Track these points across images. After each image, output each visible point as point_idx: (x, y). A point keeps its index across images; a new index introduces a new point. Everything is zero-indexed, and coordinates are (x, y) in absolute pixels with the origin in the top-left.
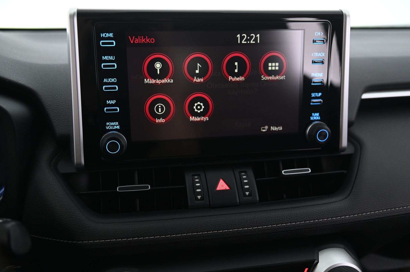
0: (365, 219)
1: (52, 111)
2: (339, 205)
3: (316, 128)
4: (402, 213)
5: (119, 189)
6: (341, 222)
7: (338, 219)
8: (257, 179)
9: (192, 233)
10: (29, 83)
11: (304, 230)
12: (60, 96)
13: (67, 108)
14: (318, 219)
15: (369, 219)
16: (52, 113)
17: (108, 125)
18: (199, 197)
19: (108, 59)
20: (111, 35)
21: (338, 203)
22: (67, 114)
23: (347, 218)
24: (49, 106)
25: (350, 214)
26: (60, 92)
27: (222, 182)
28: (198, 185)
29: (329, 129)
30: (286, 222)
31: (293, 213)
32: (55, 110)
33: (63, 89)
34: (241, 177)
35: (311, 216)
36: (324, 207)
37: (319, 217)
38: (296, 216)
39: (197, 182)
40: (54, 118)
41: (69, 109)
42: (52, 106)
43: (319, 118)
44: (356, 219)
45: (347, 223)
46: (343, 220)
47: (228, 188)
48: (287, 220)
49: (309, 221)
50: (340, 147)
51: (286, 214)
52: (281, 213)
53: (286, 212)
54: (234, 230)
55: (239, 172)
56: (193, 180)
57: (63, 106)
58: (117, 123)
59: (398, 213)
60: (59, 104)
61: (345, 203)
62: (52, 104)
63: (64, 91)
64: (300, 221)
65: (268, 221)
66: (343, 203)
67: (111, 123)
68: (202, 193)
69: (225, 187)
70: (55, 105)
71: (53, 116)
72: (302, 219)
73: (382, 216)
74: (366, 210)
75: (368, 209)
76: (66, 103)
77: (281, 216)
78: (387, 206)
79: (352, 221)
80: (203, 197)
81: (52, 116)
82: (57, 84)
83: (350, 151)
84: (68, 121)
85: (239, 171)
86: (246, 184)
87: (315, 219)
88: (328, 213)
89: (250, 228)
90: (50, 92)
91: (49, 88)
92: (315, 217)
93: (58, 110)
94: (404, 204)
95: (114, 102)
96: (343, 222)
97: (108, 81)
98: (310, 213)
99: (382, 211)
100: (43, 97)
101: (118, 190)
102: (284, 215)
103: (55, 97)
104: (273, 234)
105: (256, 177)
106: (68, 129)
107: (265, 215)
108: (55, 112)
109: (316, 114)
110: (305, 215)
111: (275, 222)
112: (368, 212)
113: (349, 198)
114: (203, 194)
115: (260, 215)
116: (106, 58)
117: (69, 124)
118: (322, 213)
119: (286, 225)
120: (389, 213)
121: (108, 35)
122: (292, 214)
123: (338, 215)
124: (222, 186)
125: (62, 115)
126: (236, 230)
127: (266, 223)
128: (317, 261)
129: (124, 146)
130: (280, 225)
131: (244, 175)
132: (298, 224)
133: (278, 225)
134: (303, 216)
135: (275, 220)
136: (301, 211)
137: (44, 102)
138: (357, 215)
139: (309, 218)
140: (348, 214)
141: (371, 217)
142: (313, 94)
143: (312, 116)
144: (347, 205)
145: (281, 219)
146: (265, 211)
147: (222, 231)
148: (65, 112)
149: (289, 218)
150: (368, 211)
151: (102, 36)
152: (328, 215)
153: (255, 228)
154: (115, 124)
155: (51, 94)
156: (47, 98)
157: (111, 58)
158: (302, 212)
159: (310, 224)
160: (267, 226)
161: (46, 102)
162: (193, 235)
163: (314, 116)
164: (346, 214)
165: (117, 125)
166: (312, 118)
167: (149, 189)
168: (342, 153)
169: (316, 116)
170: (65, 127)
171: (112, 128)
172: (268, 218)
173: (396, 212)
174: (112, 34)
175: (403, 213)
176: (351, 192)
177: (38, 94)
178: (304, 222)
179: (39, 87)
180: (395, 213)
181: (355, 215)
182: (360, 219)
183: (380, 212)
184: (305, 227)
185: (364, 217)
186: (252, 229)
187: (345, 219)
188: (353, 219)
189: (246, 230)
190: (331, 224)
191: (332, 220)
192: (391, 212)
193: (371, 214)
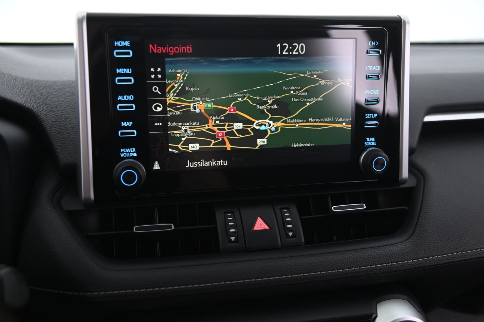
0: (432, 264)
1: (55, 136)
2: (400, 247)
3: (372, 155)
4: (474, 256)
5: (137, 229)
6: (403, 268)
7: (400, 264)
8: (302, 217)
9: (225, 282)
10: (27, 102)
11: (359, 277)
12: (65, 117)
13: (73, 132)
14: (376, 264)
15: (436, 263)
16: (55, 138)
17: (123, 151)
18: (233, 239)
19: (123, 72)
20: (127, 43)
21: (399, 245)
22: (74, 139)
23: (411, 263)
24: (51, 129)
25: (414, 258)
26: (65, 113)
27: (260, 221)
28: (232, 224)
29: (387, 156)
30: (338, 267)
31: (346, 257)
32: (58, 135)
33: (68, 109)
34: (282, 214)
35: (368, 261)
36: (383, 250)
37: (376, 262)
38: (350, 260)
39: (231, 221)
40: (57, 144)
41: (75, 133)
42: (55, 129)
43: (374, 144)
44: (421, 265)
45: (410, 269)
46: (406, 265)
47: (267, 228)
48: (339, 266)
49: (365, 266)
50: (400, 179)
51: (337, 258)
52: (331, 257)
53: (337, 256)
54: (275, 278)
55: (280, 209)
56: (226, 218)
57: (68, 130)
58: (134, 150)
59: (471, 257)
60: (63, 127)
61: (408, 245)
62: (55, 127)
63: (70, 112)
64: (354, 266)
65: (316, 267)
66: (405, 245)
67: (126, 150)
68: (237, 234)
69: (264, 226)
70: (59, 128)
71: (57, 141)
72: (357, 264)
73: (451, 261)
74: (433, 254)
75: (435, 252)
76: (71, 126)
77: (332, 261)
78: (458, 248)
79: (417, 267)
80: (238, 239)
81: (55, 141)
82: (62, 104)
83: (412, 183)
84: (74, 147)
85: (280, 207)
86: (289, 223)
87: (373, 264)
88: (388, 257)
89: (294, 276)
90: (53, 113)
91: (52, 109)
92: (372, 262)
93: (62, 134)
94: (477, 245)
95: (130, 124)
96: (406, 268)
97: (123, 98)
98: (366, 257)
99: (451, 254)
100: (44, 119)
101: (134, 230)
102: (335, 259)
103: (59, 119)
104: (322, 282)
105: (300, 215)
106: (74, 157)
107: (312, 259)
108: (59, 137)
109: (371, 139)
110: (360, 259)
111: (324, 268)
112: (435, 256)
113: (412, 239)
114: (238, 236)
115: (306, 260)
116: (121, 71)
117: (76, 151)
118: (381, 256)
119: (337, 271)
120: (460, 257)
121: (123, 43)
122: (344, 259)
123: (400, 260)
124: (260, 225)
125: (67, 140)
127: (314, 269)
128: (376, 315)
129: (143, 176)
130: (331, 271)
131: (286, 213)
132: (352, 270)
133: (328, 272)
134: (358, 260)
135: (325, 265)
136: (355, 255)
137: (45, 125)
138: (421, 259)
139: (365, 262)
140: (411, 258)
141: (439, 262)
142: (367, 115)
143: (367, 142)
144: (410, 247)
145: (332, 264)
146: (312, 255)
147: (260, 279)
148: (70, 137)
149: (341, 262)
150: (434, 254)
151: (117, 45)
152: (387, 260)
153: (300, 275)
154: (132, 151)
155: (54, 115)
156: (48, 120)
157: (127, 71)
158: (357, 256)
159: (366, 270)
160: (315, 273)
161: (48, 124)
162: (226, 284)
163: (368, 141)
164: (409, 258)
165: (134, 152)
166: (366, 144)
167: (173, 229)
168: (402, 186)
169: (371, 141)
170: (71, 154)
171: (128, 155)
172: (316, 263)
173: (468, 256)
174: (129, 43)
175: (477, 257)
176: (413, 232)
177: (39, 115)
178: (359, 268)
179: (39, 107)
180: (466, 257)
181: (420, 260)
182: (426, 263)
183: (449, 256)
184: (360, 273)
185: (430, 261)
186: (297, 276)
187: (408, 264)
188: (417, 264)
189: (290, 277)
190: (391, 270)
191: (393, 265)
192: (462, 256)
193: (439, 258)
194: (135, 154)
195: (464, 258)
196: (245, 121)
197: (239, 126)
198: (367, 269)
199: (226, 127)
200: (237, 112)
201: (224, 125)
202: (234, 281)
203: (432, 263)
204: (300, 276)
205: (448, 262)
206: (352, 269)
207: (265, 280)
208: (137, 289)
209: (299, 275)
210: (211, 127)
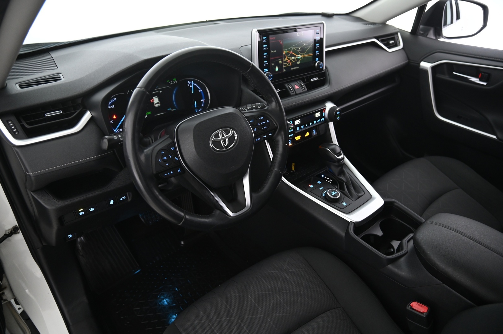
8: (305, 83)
50: (323, 69)
55: (300, 82)
80: (293, 91)
86: (303, 85)
142: (316, 52)
163: (316, 59)
176: (329, 84)
194: (267, 71)
196: (295, 56)
197: (293, 58)
199: (290, 59)
200: (293, 53)
201: (290, 58)
210: (287, 59)
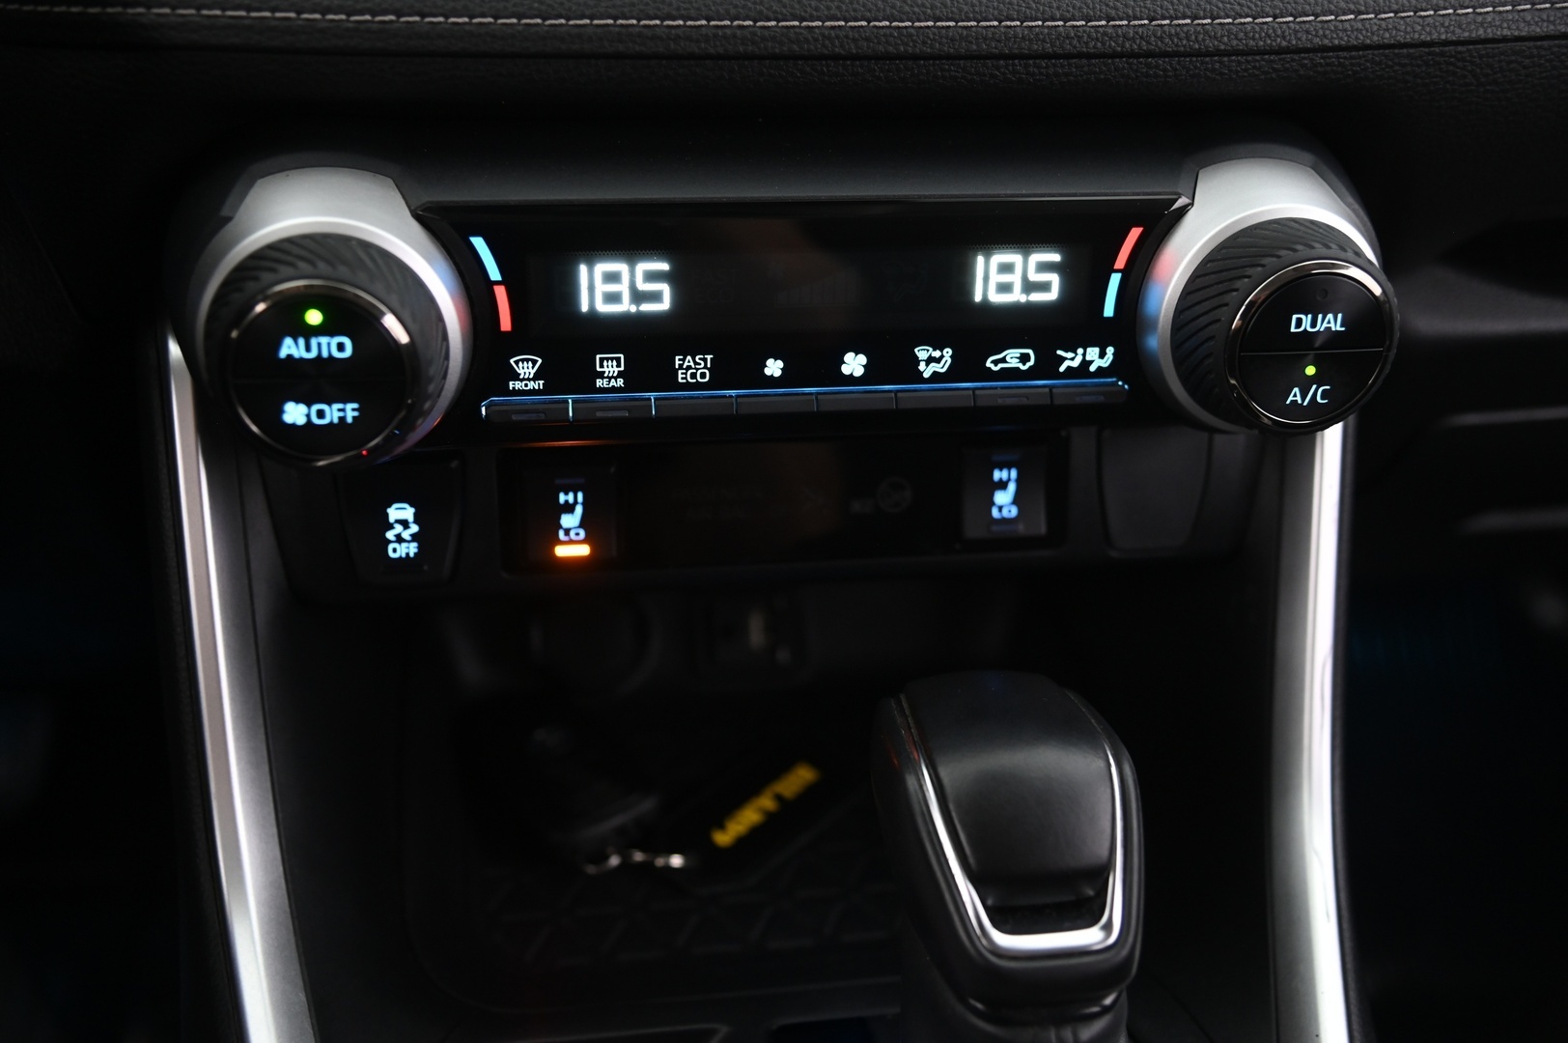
6: (1317, 40)
7: (1305, 22)
9: (639, 20)
11: (1142, 59)
14: (1215, 13)
15: (1443, 37)
23: (1347, 26)
25: (1363, 8)
30: (1068, 11)
37: (1217, 7)
44: (1387, 35)
45: (1341, 48)
46: (1328, 32)
48: (1074, 8)
49: (1172, 18)
54: (828, 24)
64: (1131, 12)
72: (1140, 6)
73: (1506, 32)
79: (1368, 41)
87: (1202, 13)
89: (901, 24)
96: (1326, 42)
104: (1002, 61)
111: (1016, 7)
112: (1446, 9)
119: (1064, 26)
120: (1543, 21)
123: (1308, 7)
126: (836, 24)
127: (977, 9)
128: (1188, 200)
130: (1040, 23)
132: (1119, 26)
133: (1031, 24)
138: (1392, 15)
140: (1352, 7)
141: (1458, 31)
147: (773, 23)
159: (1173, 31)
160: (978, 21)
162: (645, 26)
178: (1146, 22)
181: (1383, 16)
182: (1406, 32)
183: (1500, 12)
184: (1148, 43)
185: (1423, 26)
186: (910, 27)
187: (1335, 27)
188: (1373, 34)
189: (883, 27)
190: (1269, 42)
191: (1276, 26)
192: (1552, 19)
193: (1458, 18)
195: (1559, 28)
198: (1178, 29)
202: (674, 19)
203: (1430, 33)
204: (921, 27)
205: (1490, 35)
206: (1121, 23)
207: (787, 27)
208: (314, 11)
209: (917, 24)
